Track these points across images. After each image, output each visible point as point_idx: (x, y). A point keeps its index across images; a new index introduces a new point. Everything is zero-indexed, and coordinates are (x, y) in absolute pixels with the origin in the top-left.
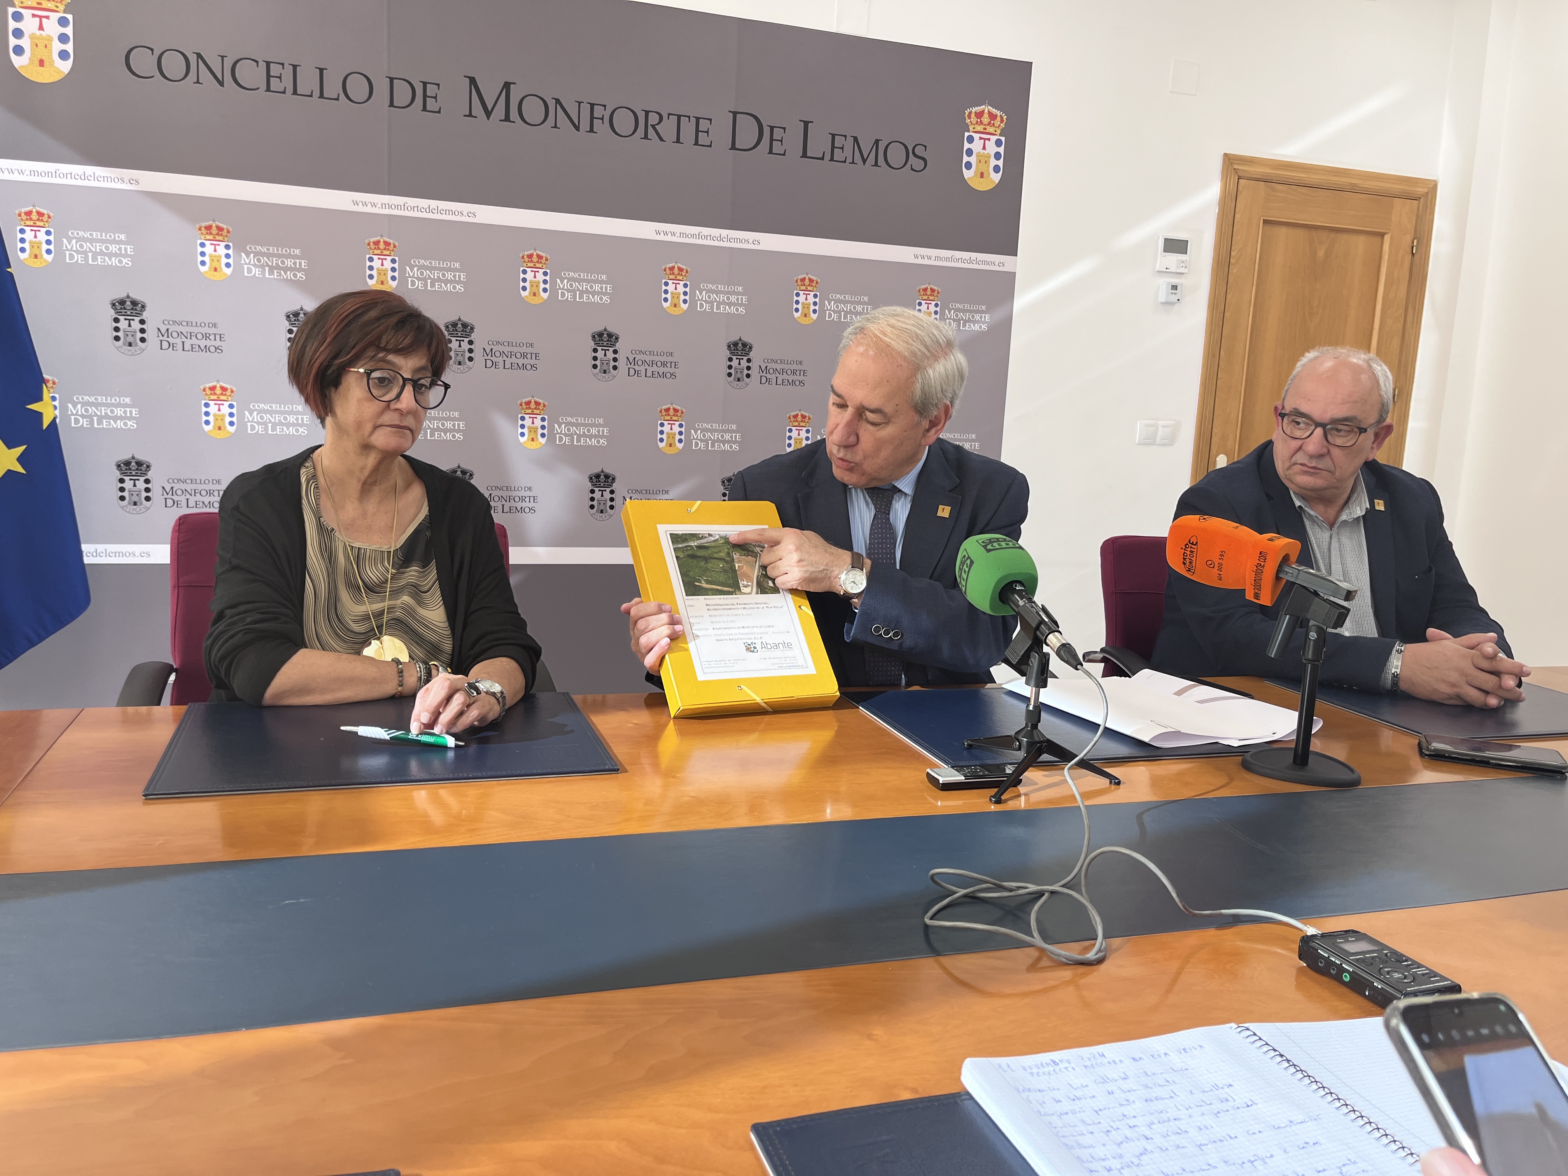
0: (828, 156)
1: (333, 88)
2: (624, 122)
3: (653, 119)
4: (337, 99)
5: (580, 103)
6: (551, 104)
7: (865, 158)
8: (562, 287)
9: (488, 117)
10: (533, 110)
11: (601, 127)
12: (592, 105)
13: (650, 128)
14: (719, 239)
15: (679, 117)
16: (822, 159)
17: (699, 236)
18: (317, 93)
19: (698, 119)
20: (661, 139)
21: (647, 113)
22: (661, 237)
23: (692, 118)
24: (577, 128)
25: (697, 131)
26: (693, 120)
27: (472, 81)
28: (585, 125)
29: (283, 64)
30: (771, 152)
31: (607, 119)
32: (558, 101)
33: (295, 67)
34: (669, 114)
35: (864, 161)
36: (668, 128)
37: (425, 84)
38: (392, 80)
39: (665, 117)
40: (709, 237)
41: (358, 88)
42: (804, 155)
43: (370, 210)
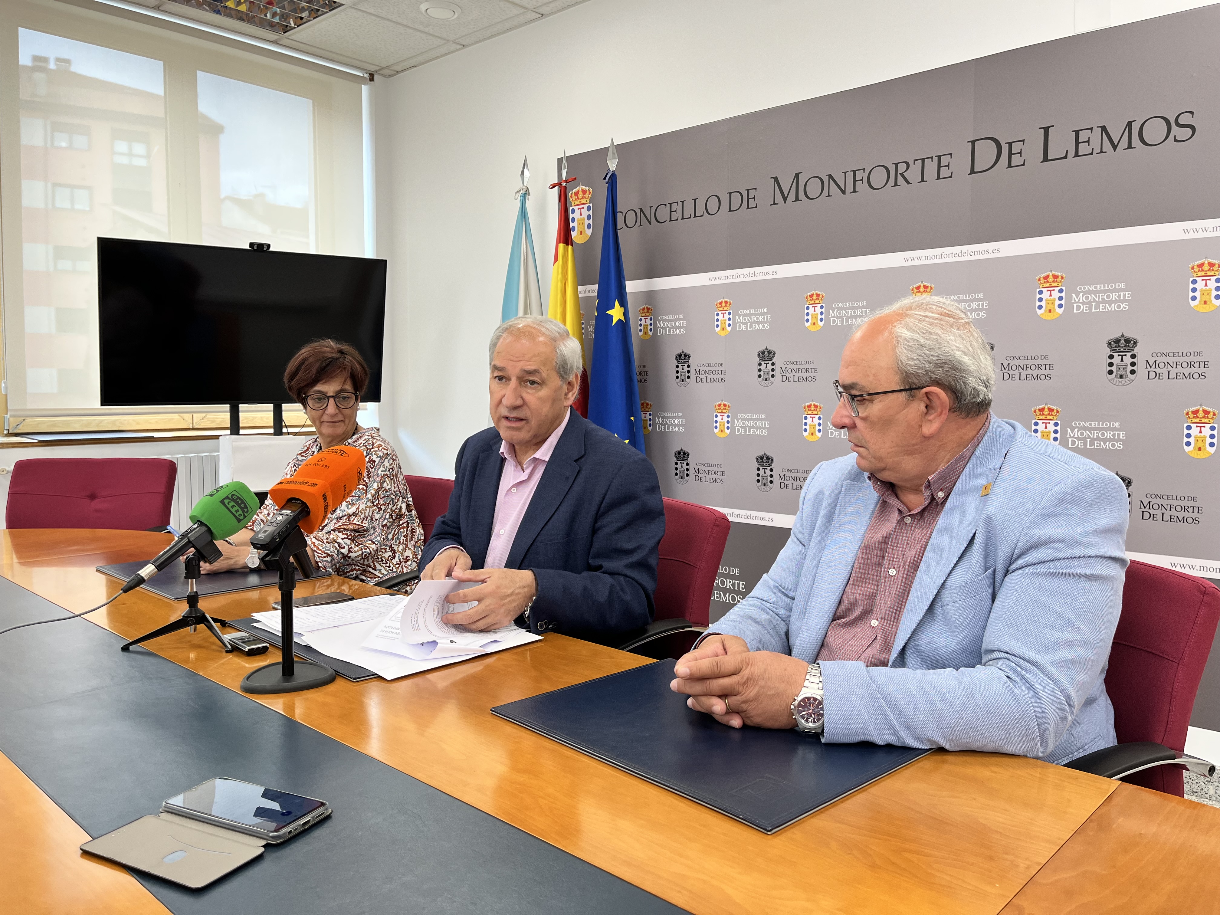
0: (1072, 153)
1: (700, 210)
2: (878, 178)
3: (902, 168)
4: (703, 216)
5: (845, 173)
6: (826, 179)
7: (1116, 144)
8: (833, 315)
9: (785, 201)
10: (814, 188)
11: (862, 187)
12: (854, 172)
13: (899, 176)
14: (960, 255)
15: (923, 160)
16: (1066, 157)
17: (942, 256)
18: (693, 215)
19: (939, 157)
20: (908, 183)
21: (896, 165)
22: (910, 263)
23: (934, 158)
24: (844, 192)
25: (939, 166)
26: (936, 159)
27: (776, 179)
28: (849, 188)
29: (678, 202)
30: (1009, 166)
31: (865, 180)
32: (830, 176)
33: (683, 202)
34: (915, 160)
35: (1115, 147)
36: (914, 174)
37: (748, 190)
38: (730, 194)
39: (911, 163)
40: (950, 255)
41: (713, 205)
42: (1046, 159)
43: (718, 282)
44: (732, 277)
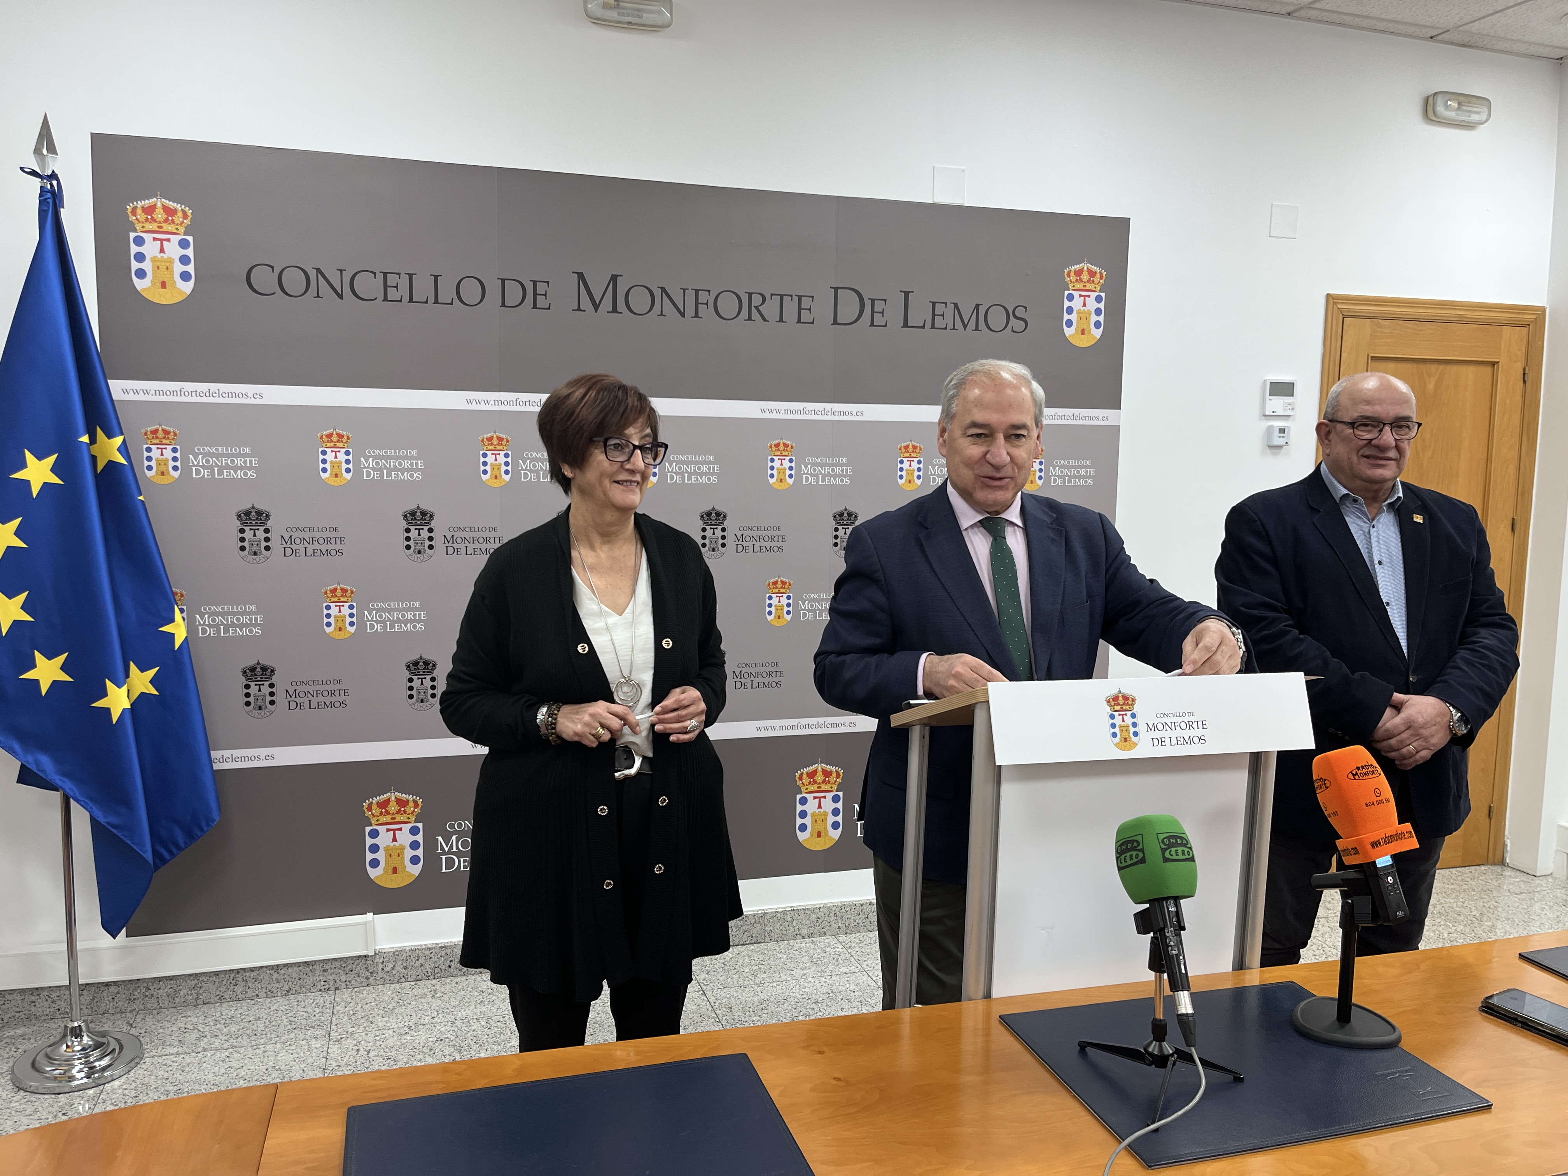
0: (929, 324)
1: (447, 292)
2: (728, 305)
3: (757, 300)
4: (452, 304)
5: (684, 290)
6: (657, 293)
7: (966, 323)
8: (672, 468)
9: (596, 309)
10: (640, 300)
11: (706, 312)
12: (697, 291)
13: (753, 309)
14: (827, 413)
15: (782, 296)
16: (923, 327)
17: (806, 410)
18: (432, 299)
19: (800, 297)
20: (765, 320)
21: (750, 295)
22: (767, 415)
23: (793, 296)
24: (683, 315)
25: (800, 309)
26: (796, 299)
27: (581, 276)
28: (690, 311)
29: (399, 274)
30: (872, 324)
31: (711, 304)
32: (663, 290)
33: (411, 276)
34: (772, 295)
35: (965, 327)
36: (771, 309)
37: (535, 283)
38: (503, 281)
39: (768, 297)
40: (813, 412)
41: (471, 292)
42: (906, 325)
43: (483, 407)
44: (509, 403)
